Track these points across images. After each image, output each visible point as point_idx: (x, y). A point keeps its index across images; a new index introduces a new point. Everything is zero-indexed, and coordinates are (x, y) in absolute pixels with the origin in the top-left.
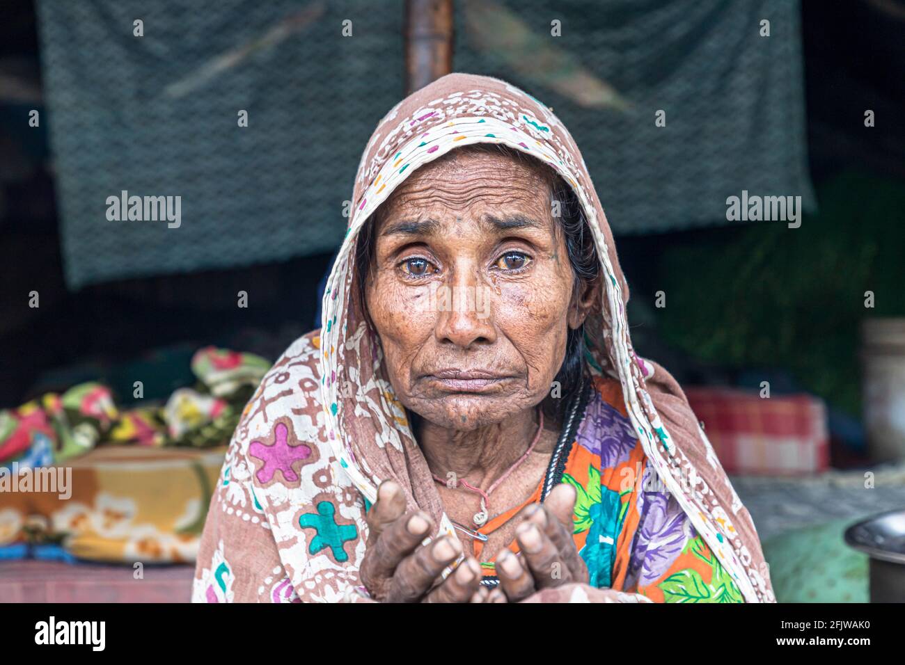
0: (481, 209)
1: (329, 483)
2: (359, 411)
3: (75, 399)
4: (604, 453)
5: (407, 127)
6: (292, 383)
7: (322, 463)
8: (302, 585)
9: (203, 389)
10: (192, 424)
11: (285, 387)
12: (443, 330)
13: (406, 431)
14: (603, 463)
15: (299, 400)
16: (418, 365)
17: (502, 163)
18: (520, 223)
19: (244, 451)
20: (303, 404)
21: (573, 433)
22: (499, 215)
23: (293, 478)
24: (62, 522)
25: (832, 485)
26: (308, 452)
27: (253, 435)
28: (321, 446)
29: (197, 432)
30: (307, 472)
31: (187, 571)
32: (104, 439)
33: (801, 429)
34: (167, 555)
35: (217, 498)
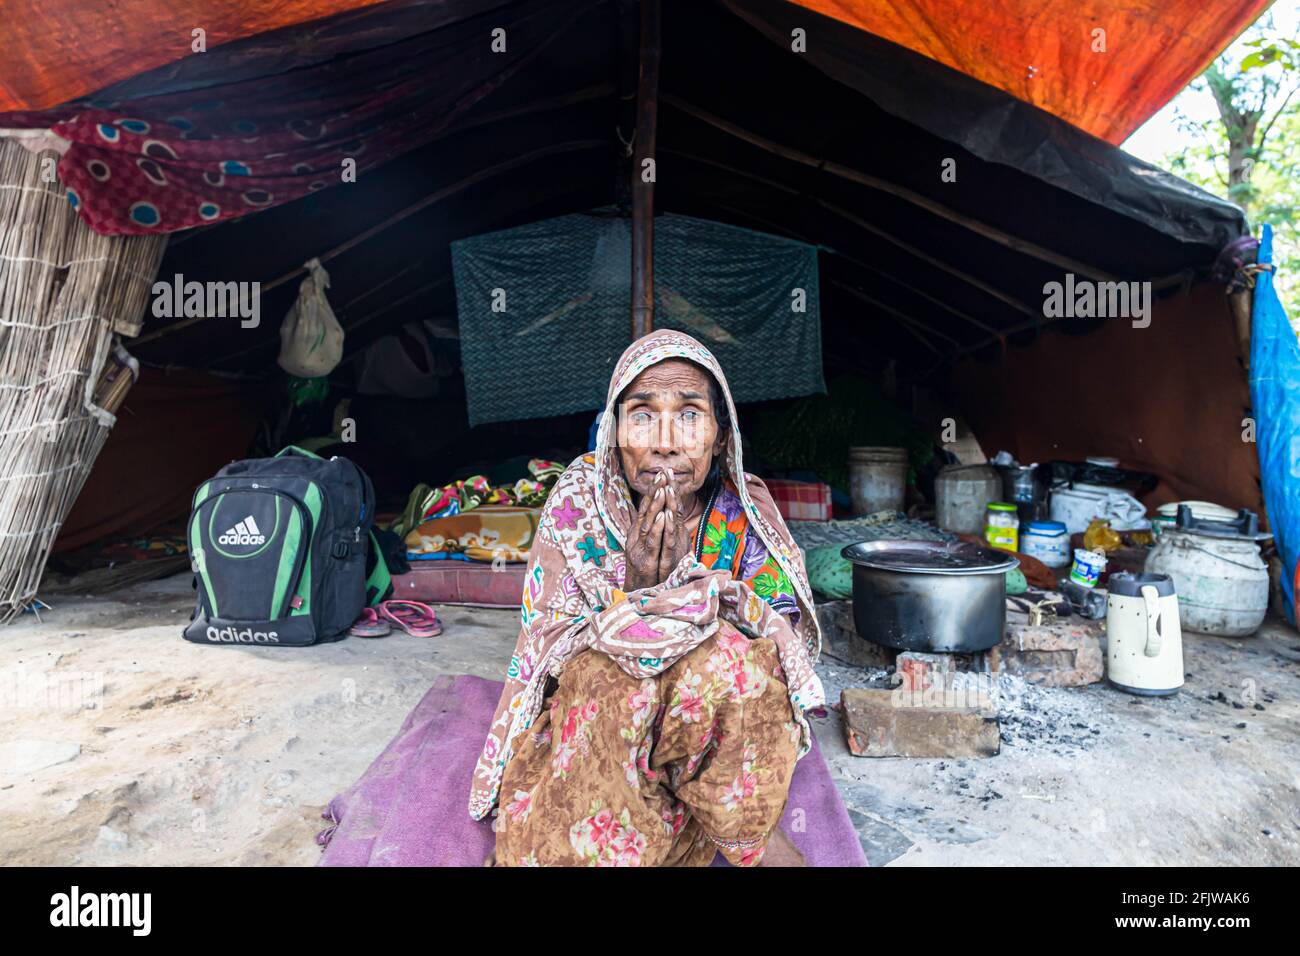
0: (676, 389)
1: (591, 528)
2: (610, 489)
3: (470, 482)
4: (728, 514)
5: (641, 349)
6: (573, 479)
7: (588, 519)
8: (580, 577)
9: (533, 478)
10: (527, 495)
11: (569, 481)
12: (655, 446)
13: (630, 501)
14: (728, 519)
15: (576, 488)
16: (641, 466)
17: (687, 368)
18: (695, 396)
19: (550, 512)
20: (578, 490)
21: (713, 504)
22: (685, 392)
23: (574, 526)
24: (464, 542)
25: (834, 525)
26: (581, 513)
27: (554, 505)
28: (587, 510)
29: (530, 498)
30: (580, 523)
31: (523, 566)
32: (484, 502)
33: (820, 499)
34: (514, 559)
35: (537, 534)
